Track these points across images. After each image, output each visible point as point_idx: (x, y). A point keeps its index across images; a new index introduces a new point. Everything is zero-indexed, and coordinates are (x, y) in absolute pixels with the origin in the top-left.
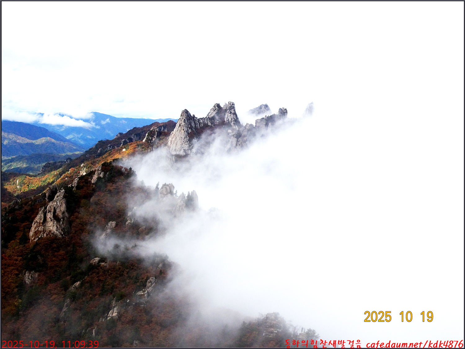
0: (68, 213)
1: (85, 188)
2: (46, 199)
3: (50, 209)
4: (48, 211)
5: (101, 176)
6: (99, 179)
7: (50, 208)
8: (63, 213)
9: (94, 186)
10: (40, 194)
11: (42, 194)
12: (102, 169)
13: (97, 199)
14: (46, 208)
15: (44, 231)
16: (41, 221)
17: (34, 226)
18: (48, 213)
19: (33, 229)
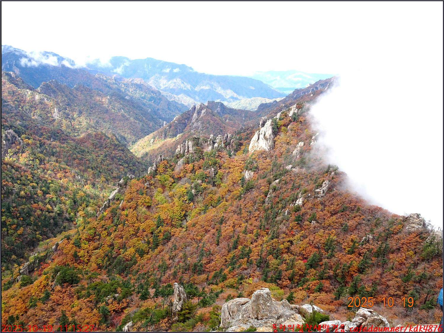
0: (273, 136)
1: (285, 119)
2: (260, 126)
4: (260, 134)
5: (296, 111)
6: (294, 114)
7: (262, 131)
8: (270, 135)
9: (291, 118)
12: (296, 107)
13: (292, 127)
14: (259, 131)
15: (258, 146)
16: (257, 140)
17: (252, 142)
19: (251, 145)
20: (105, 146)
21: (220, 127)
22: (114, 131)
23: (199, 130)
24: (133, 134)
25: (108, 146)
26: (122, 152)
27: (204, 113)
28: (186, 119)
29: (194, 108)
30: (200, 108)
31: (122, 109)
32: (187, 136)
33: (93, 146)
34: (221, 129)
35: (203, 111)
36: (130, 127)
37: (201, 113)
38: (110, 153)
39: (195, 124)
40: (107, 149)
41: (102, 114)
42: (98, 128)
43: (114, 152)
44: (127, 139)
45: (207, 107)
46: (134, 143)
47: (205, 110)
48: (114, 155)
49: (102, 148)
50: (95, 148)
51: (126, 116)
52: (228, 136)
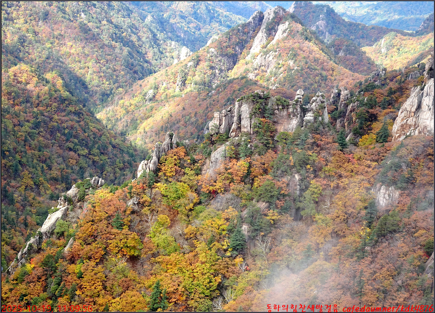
2: (425, 73)
3: (429, 91)
4: (425, 94)
7: (430, 89)
10: (416, 65)
11: (419, 66)
14: (422, 89)
15: (416, 126)
16: (414, 109)
17: (401, 115)
18: (426, 96)
19: (399, 120)
20: (37, 102)
21: (323, 69)
22: (59, 64)
23: (268, 74)
24: (105, 76)
25: (44, 102)
26: (75, 117)
27: (284, 32)
28: (237, 44)
29: (261, 18)
30: (274, 18)
31: (83, 11)
32: (238, 87)
33: (8, 99)
34: (324, 73)
35: (281, 28)
36: (100, 58)
37: (276, 31)
38: (48, 119)
39: (258, 57)
40: (41, 108)
41: (33, 22)
42: (21, 55)
43: (56, 117)
44: (89, 86)
45: (293, 17)
46: (106, 97)
47: (287, 23)
48: (55, 124)
49: (29, 105)
50: (14, 105)
51: (90, 30)
52: (339, 94)
